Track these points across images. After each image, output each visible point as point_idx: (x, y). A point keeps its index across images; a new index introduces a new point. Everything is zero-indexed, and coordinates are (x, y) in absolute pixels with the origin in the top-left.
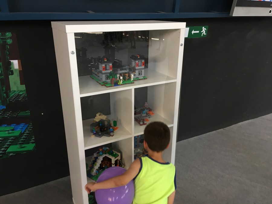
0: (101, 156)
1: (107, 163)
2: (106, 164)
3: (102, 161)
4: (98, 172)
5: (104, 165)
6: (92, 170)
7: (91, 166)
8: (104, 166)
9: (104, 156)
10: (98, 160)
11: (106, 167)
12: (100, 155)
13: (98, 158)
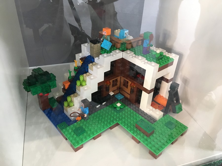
0: (105, 55)
1: (126, 84)
2: (120, 89)
3: (107, 75)
4: (87, 110)
5: (111, 88)
6: (69, 99)
7: (67, 87)
8: (112, 94)
9: (118, 55)
10: (94, 68)
11: (120, 97)
12: (102, 51)
13: (96, 59)
